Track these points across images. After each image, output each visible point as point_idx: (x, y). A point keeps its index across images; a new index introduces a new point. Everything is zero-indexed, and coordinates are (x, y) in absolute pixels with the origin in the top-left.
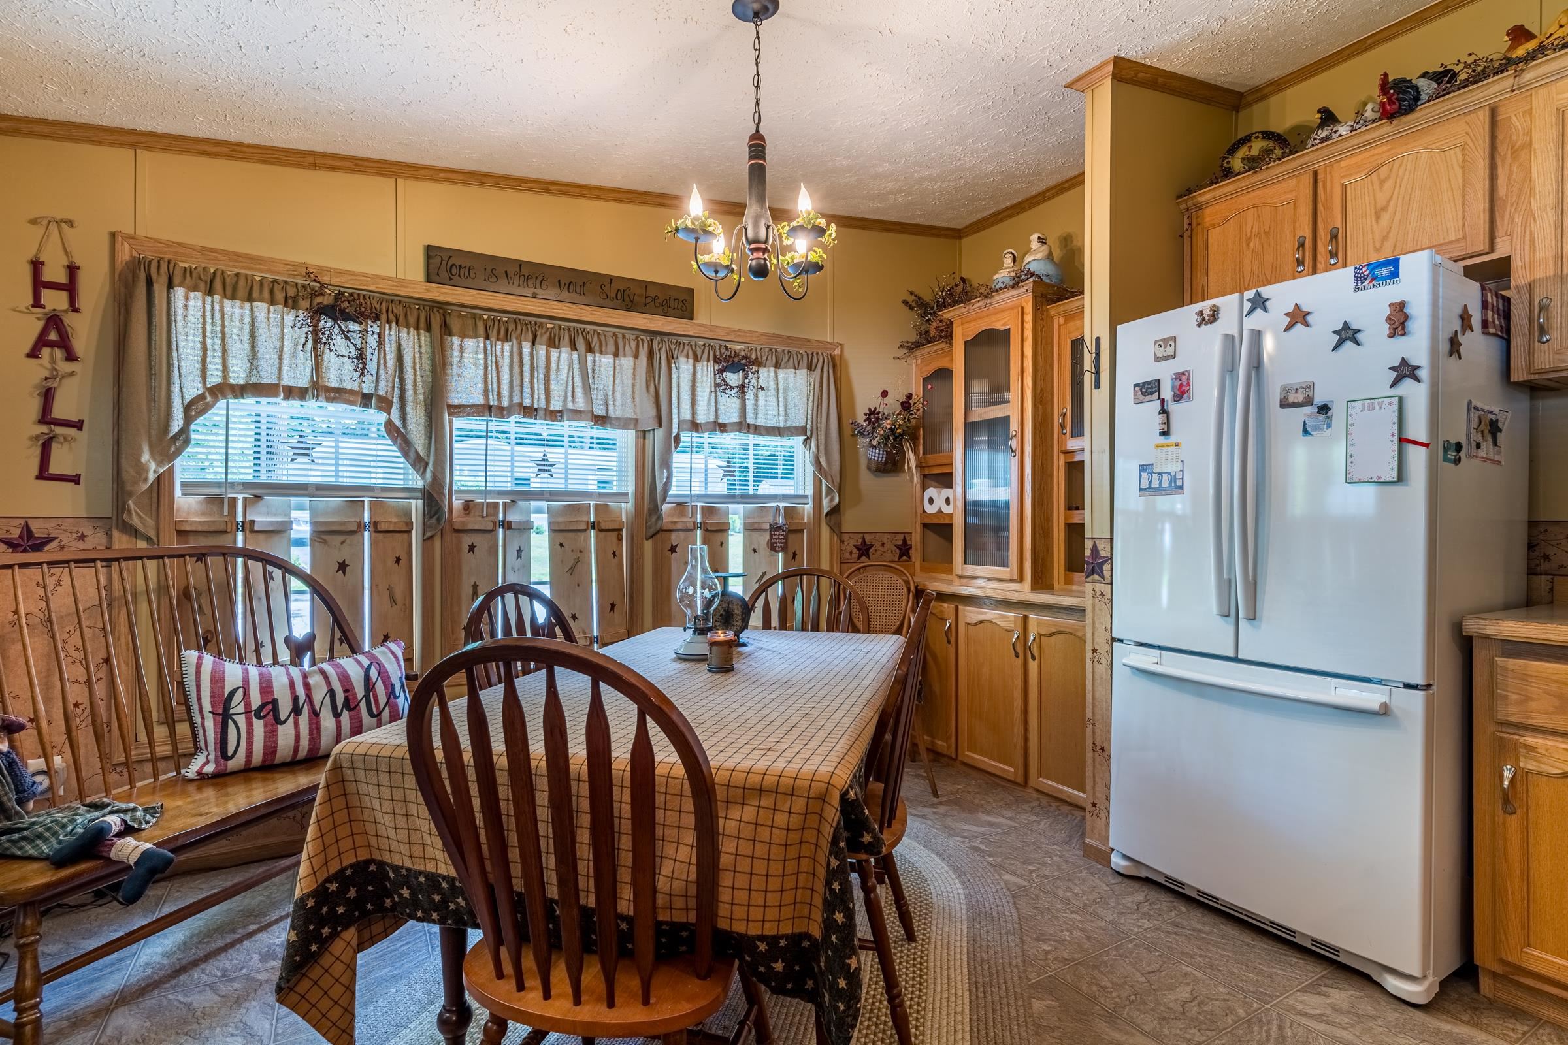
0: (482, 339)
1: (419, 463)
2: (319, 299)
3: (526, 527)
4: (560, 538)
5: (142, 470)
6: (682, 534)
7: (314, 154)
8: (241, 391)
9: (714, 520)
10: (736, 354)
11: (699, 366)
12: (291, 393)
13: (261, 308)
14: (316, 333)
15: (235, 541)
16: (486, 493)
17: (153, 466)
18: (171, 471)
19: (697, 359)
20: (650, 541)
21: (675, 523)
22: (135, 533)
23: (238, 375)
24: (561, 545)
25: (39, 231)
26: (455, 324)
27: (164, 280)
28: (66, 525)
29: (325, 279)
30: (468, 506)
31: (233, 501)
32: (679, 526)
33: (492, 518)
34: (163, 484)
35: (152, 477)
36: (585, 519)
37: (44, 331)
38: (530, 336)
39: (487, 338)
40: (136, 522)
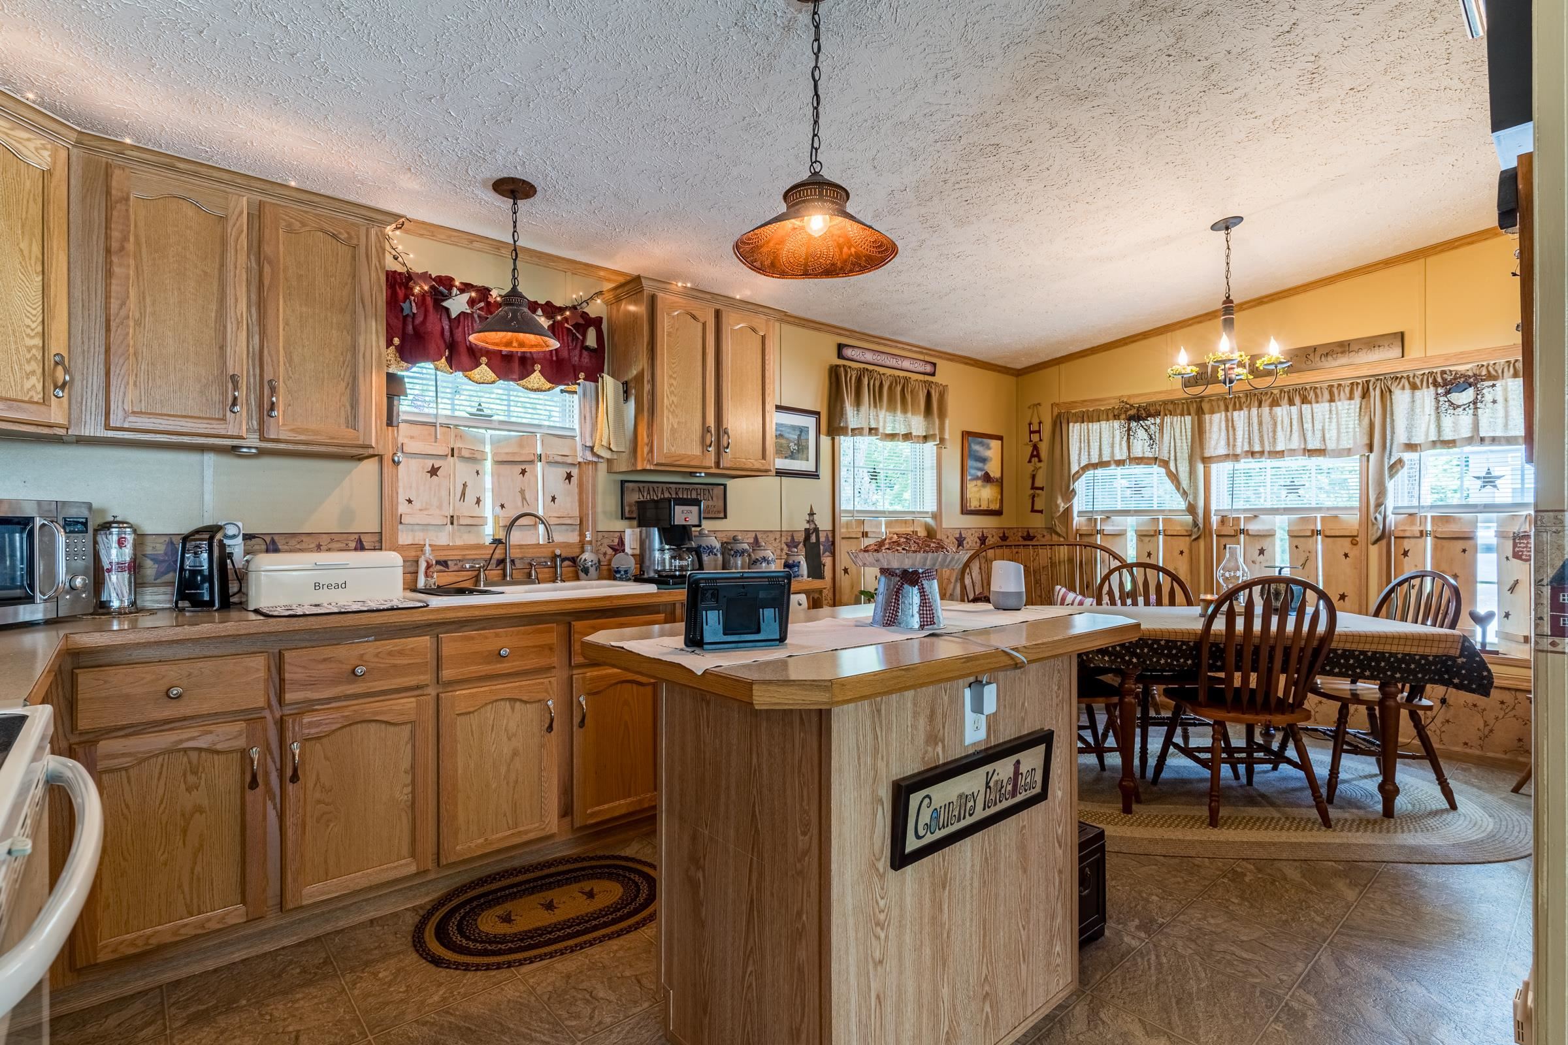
0: (1223, 413)
1: (1185, 494)
2: (1129, 413)
3: (1270, 535)
4: (1296, 542)
5: (1057, 506)
6: (1413, 541)
7: (1124, 339)
8: (1095, 466)
9: (1453, 528)
10: (1463, 376)
11: (1418, 393)
12: (1119, 463)
13: (1103, 423)
14: (1129, 429)
15: (1096, 540)
16: (1232, 510)
17: (1062, 505)
18: (1071, 506)
19: (1414, 387)
20: (1376, 546)
21: (1404, 531)
22: (1059, 535)
23: (1095, 460)
24: (1297, 547)
25: (1031, 411)
26: (1206, 406)
27: (1065, 421)
28: (1039, 530)
29: (1131, 401)
30: (1223, 520)
31: (1096, 519)
32: (1407, 534)
33: (1235, 528)
34: (1068, 512)
35: (1061, 510)
36: (1312, 527)
37: (1033, 452)
38: (1256, 403)
39: (1227, 410)
40: (1058, 530)
